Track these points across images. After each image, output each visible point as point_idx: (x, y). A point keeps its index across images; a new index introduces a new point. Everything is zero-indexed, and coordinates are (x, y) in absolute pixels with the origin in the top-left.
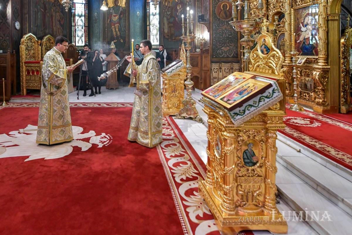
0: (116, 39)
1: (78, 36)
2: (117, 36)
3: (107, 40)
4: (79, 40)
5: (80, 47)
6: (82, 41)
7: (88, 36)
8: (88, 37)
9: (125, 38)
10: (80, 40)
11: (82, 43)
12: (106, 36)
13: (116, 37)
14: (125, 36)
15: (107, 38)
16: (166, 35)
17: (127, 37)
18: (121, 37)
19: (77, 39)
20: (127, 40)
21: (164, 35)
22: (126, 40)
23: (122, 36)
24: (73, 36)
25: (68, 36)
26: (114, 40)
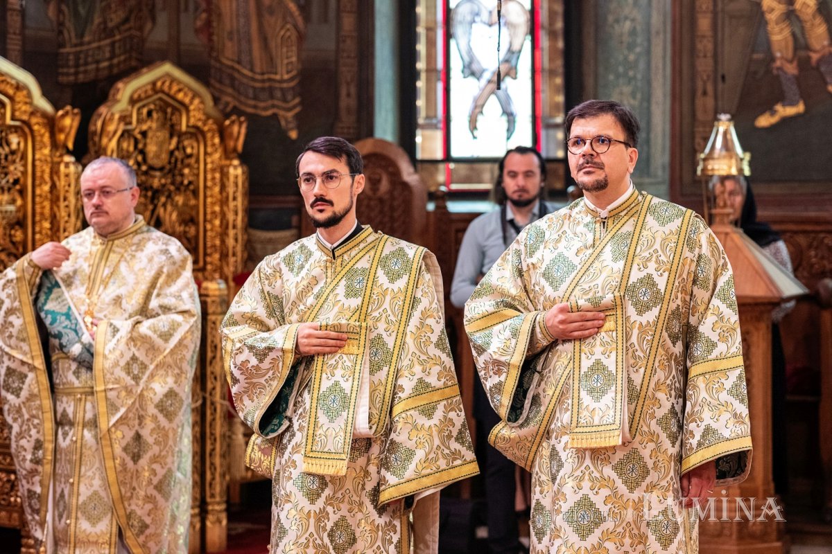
1: (471, 71)
2: (802, 63)
3: (709, 105)
4: (478, 109)
5: (487, 166)
6: (510, 116)
7: (559, 63)
8: (559, 81)
10: (493, 105)
11: (510, 131)
12: (704, 66)
15: (709, 88)
19: (464, 91)
24: (431, 70)
25: (347, 72)
26: (781, 98)
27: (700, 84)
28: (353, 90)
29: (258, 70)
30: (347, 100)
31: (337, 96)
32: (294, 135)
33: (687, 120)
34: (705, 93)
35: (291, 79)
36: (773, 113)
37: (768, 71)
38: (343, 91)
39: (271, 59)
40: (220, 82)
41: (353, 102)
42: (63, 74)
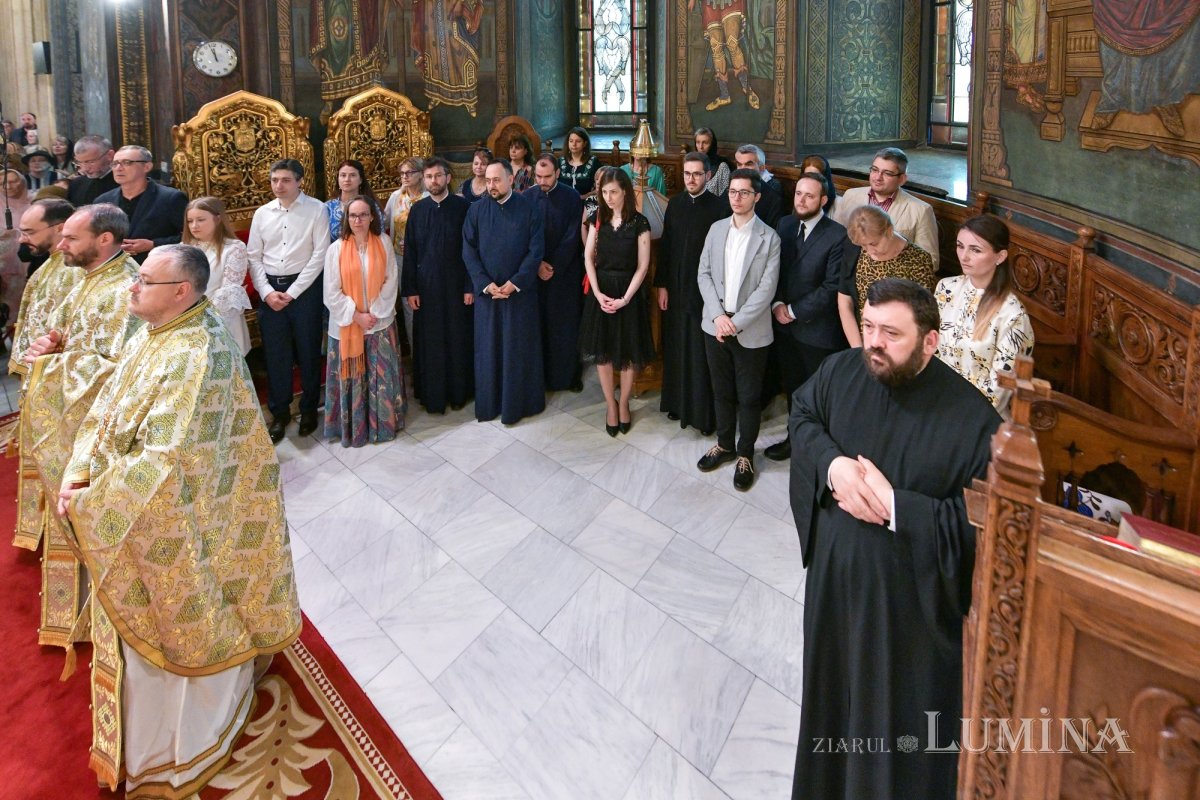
0: (725, 90)
1: (603, 71)
2: (731, 76)
3: (684, 97)
4: (608, 89)
6: (621, 92)
9: (771, 83)
11: (621, 100)
12: (681, 76)
13: (725, 79)
14: (772, 78)
15: (684, 88)
16: (1021, 79)
17: (780, 79)
18: (751, 78)
20: (783, 97)
21: (1011, 81)
22: (776, 102)
23: (756, 73)
25: (502, 82)
26: (719, 95)
27: (679, 86)
28: (505, 92)
29: (453, 83)
30: (502, 96)
31: (497, 96)
32: (474, 115)
33: (673, 105)
34: (682, 91)
35: (472, 87)
36: (715, 103)
37: (713, 79)
38: (501, 92)
39: (461, 78)
40: (432, 91)
41: (505, 97)
42: (326, 95)
